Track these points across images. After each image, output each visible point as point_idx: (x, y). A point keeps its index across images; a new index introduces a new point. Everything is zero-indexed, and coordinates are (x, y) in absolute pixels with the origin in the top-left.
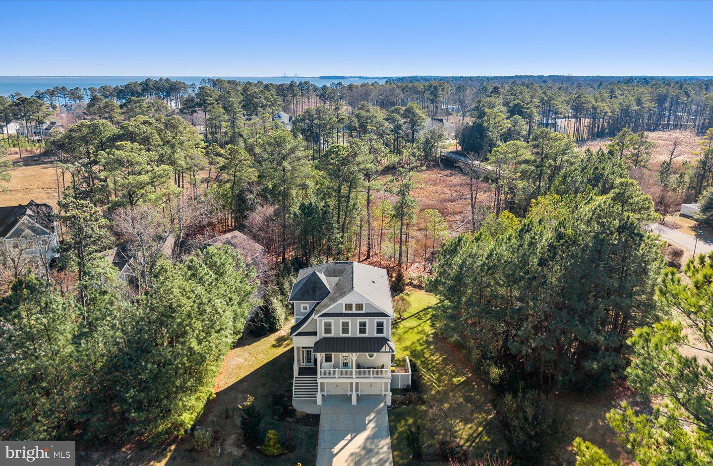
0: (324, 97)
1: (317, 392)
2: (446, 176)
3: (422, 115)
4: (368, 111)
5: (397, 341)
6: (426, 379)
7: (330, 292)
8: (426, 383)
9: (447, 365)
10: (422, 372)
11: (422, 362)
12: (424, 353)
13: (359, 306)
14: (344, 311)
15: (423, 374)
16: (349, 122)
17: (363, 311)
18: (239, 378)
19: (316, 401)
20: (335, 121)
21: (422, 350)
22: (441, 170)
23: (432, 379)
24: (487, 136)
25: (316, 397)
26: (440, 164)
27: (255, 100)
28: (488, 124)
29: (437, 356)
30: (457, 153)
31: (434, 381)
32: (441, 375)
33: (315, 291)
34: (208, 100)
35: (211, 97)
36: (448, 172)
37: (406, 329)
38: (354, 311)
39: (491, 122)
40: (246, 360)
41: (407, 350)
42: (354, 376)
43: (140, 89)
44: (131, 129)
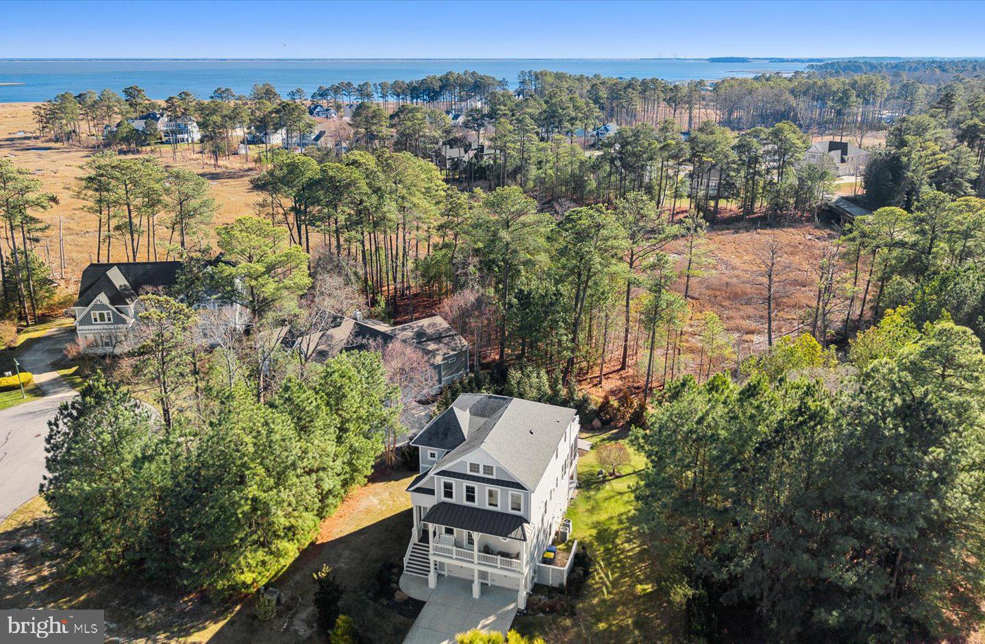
0: (675, 102)
1: (429, 571)
2: (818, 239)
3: (796, 141)
4: (712, 133)
5: (588, 510)
6: (597, 578)
7: (464, 440)
8: (593, 584)
9: (643, 561)
10: (598, 567)
11: (607, 550)
12: (617, 536)
13: (488, 469)
14: (469, 473)
15: (596, 570)
16: (677, 150)
17: (494, 477)
18: (358, 528)
19: (426, 581)
20: (656, 147)
21: (617, 531)
22: (816, 228)
23: (606, 579)
24: (905, 178)
25: (427, 575)
26: (816, 219)
27: (560, 111)
28: (909, 160)
29: (634, 543)
30: (853, 200)
31: (608, 583)
32: (623, 576)
33: (446, 435)
34: (499, 109)
35: (505, 106)
36: (825, 232)
37: (611, 494)
38: (481, 474)
39: (913, 156)
40: (381, 501)
41: (595, 527)
42: (476, 560)
43: (437, 85)
44: (331, 173)
